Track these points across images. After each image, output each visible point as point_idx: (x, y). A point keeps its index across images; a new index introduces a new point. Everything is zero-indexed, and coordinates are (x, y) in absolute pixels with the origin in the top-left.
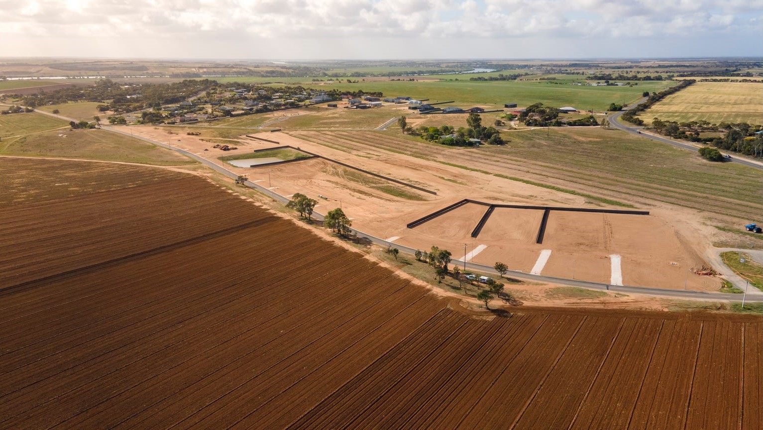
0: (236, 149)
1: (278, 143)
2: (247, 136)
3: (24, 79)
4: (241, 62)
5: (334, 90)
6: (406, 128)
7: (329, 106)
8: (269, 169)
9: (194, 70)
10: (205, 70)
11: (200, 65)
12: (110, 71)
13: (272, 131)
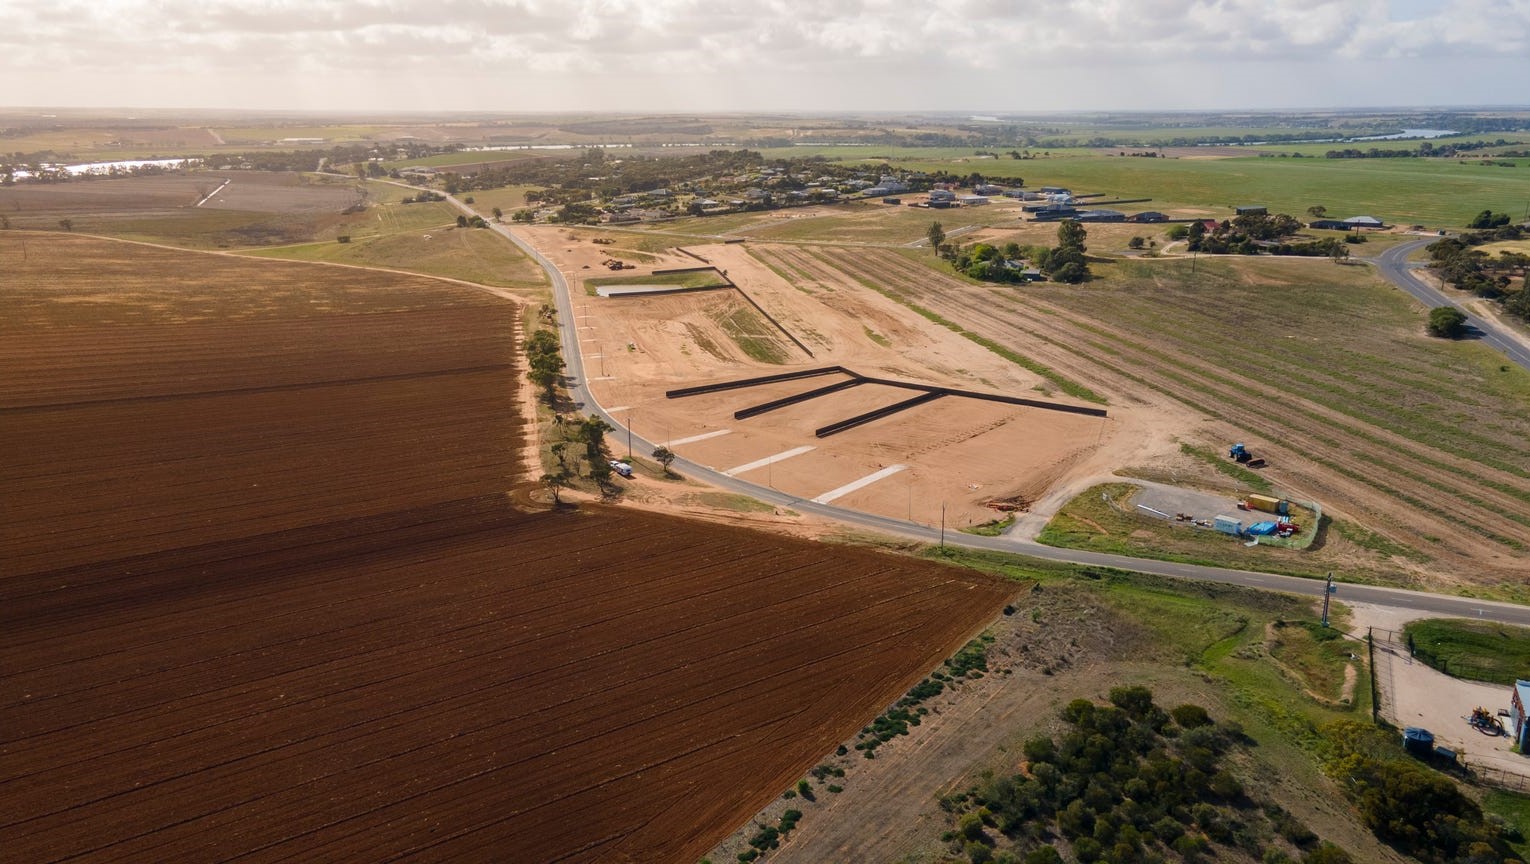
0: (633, 267)
1: (707, 262)
2: (678, 249)
3: (509, 148)
4: (908, 117)
5: (940, 172)
6: (942, 244)
7: (885, 201)
8: (628, 301)
9: (790, 132)
10: (809, 133)
11: (801, 124)
12: (649, 135)
13: (727, 242)
